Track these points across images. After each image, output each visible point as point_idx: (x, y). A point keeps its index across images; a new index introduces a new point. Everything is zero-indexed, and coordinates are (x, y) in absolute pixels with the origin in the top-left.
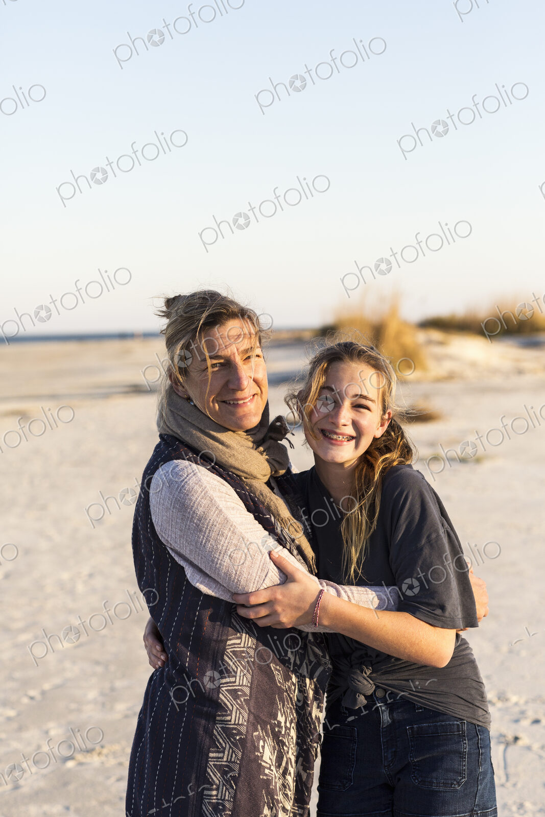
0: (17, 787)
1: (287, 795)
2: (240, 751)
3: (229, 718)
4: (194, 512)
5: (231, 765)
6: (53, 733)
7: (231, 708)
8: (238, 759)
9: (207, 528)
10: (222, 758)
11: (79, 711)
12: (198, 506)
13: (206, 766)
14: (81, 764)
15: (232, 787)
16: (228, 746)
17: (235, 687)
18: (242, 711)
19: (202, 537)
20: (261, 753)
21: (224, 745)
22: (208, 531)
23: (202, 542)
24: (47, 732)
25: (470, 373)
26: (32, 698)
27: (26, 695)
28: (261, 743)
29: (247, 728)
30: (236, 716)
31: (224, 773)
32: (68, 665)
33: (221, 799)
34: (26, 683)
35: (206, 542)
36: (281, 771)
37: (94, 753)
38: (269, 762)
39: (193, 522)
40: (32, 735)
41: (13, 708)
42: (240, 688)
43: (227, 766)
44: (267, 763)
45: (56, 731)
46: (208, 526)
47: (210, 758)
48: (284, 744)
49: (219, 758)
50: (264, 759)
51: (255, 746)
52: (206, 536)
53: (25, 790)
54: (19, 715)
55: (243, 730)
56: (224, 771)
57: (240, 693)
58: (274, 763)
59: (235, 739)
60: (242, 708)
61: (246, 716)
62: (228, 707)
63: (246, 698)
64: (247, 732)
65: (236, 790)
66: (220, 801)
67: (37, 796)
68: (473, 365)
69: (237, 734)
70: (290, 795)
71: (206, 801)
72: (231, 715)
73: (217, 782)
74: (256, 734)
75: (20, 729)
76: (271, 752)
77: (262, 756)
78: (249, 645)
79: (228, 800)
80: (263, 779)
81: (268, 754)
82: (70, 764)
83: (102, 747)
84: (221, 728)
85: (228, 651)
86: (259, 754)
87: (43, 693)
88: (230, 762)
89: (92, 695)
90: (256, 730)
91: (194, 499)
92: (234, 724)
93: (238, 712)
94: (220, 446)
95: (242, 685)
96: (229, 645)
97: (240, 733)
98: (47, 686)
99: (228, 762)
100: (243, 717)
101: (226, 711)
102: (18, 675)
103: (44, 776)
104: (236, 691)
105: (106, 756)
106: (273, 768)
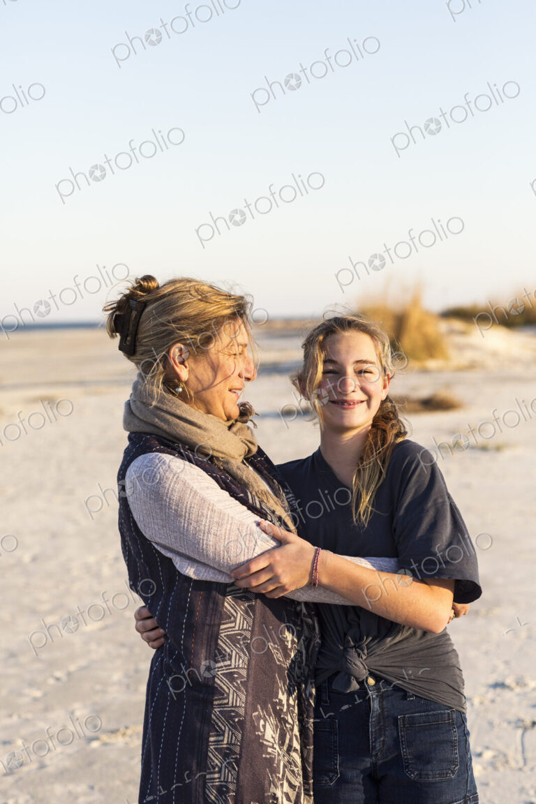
0: (42, 766)
1: (293, 772)
2: (239, 732)
3: (226, 701)
4: (170, 499)
5: (231, 747)
6: (78, 713)
7: (227, 690)
8: (238, 741)
9: (186, 512)
10: (223, 741)
11: (104, 692)
12: (172, 491)
13: (207, 751)
14: (105, 744)
15: (234, 769)
16: (227, 728)
17: (231, 670)
18: (239, 693)
19: (183, 521)
20: (261, 732)
21: (223, 728)
22: (187, 514)
23: (184, 526)
24: (72, 713)
25: (491, 363)
26: (58, 679)
27: (52, 676)
28: (262, 722)
29: (245, 710)
30: (233, 698)
31: (226, 756)
32: (93, 646)
33: (224, 781)
34: (52, 664)
35: (188, 525)
36: (285, 748)
37: (118, 733)
38: (272, 740)
39: (171, 508)
40: (58, 715)
41: (39, 689)
42: (236, 670)
43: (227, 748)
44: (269, 742)
45: (81, 712)
46: (186, 509)
47: (211, 742)
48: (286, 721)
49: (219, 741)
50: (266, 738)
51: (254, 727)
52: (186, 519)
53: (51, 769)
54: (45, 695)
55: (242, 711)
56: (225, 754)
57: (236, 676)
58: (277, 742)
59: (234, 721)
60: (240, 690)
61: (244, 698)
62: (224, 690)
63: (243, 680)
64: (246, 713)
65: (238, 772)
66: (223, 783)
67: (62, 775)
68: (494, 354)
69: (235, 717)
70: (296, 772)
71: (209, 784)
72: (228, 698)
73: (219, 764)
74: (256, 713)
75: (47, 709)
76: (274, 731)
77: (264, 735)
78: (245, 627)
79: (231, 782)
80: (266, 758)
81: (270, 733)
82: (95, 744)
83: (127, 728)
84: (219, 712)
85: (222, 635)
86: (260, 733)
87: (69, 674)
88: (231, 744)
89: (117, 676)
90: (256, 710)
91: (167, 486)
92: (232, 707)
93: (235, 694)
94: (198, 430)
95: (238, 668)
96: (222, 630)
97: (238, 715)
98: (72, 668)
99: (229, 744)
100: (241, 699)
101: (223, 695)
102: (44, 656)
103: (70, 756)
104: (232, 673)
105: (131, 737)
106: (275, 746)
